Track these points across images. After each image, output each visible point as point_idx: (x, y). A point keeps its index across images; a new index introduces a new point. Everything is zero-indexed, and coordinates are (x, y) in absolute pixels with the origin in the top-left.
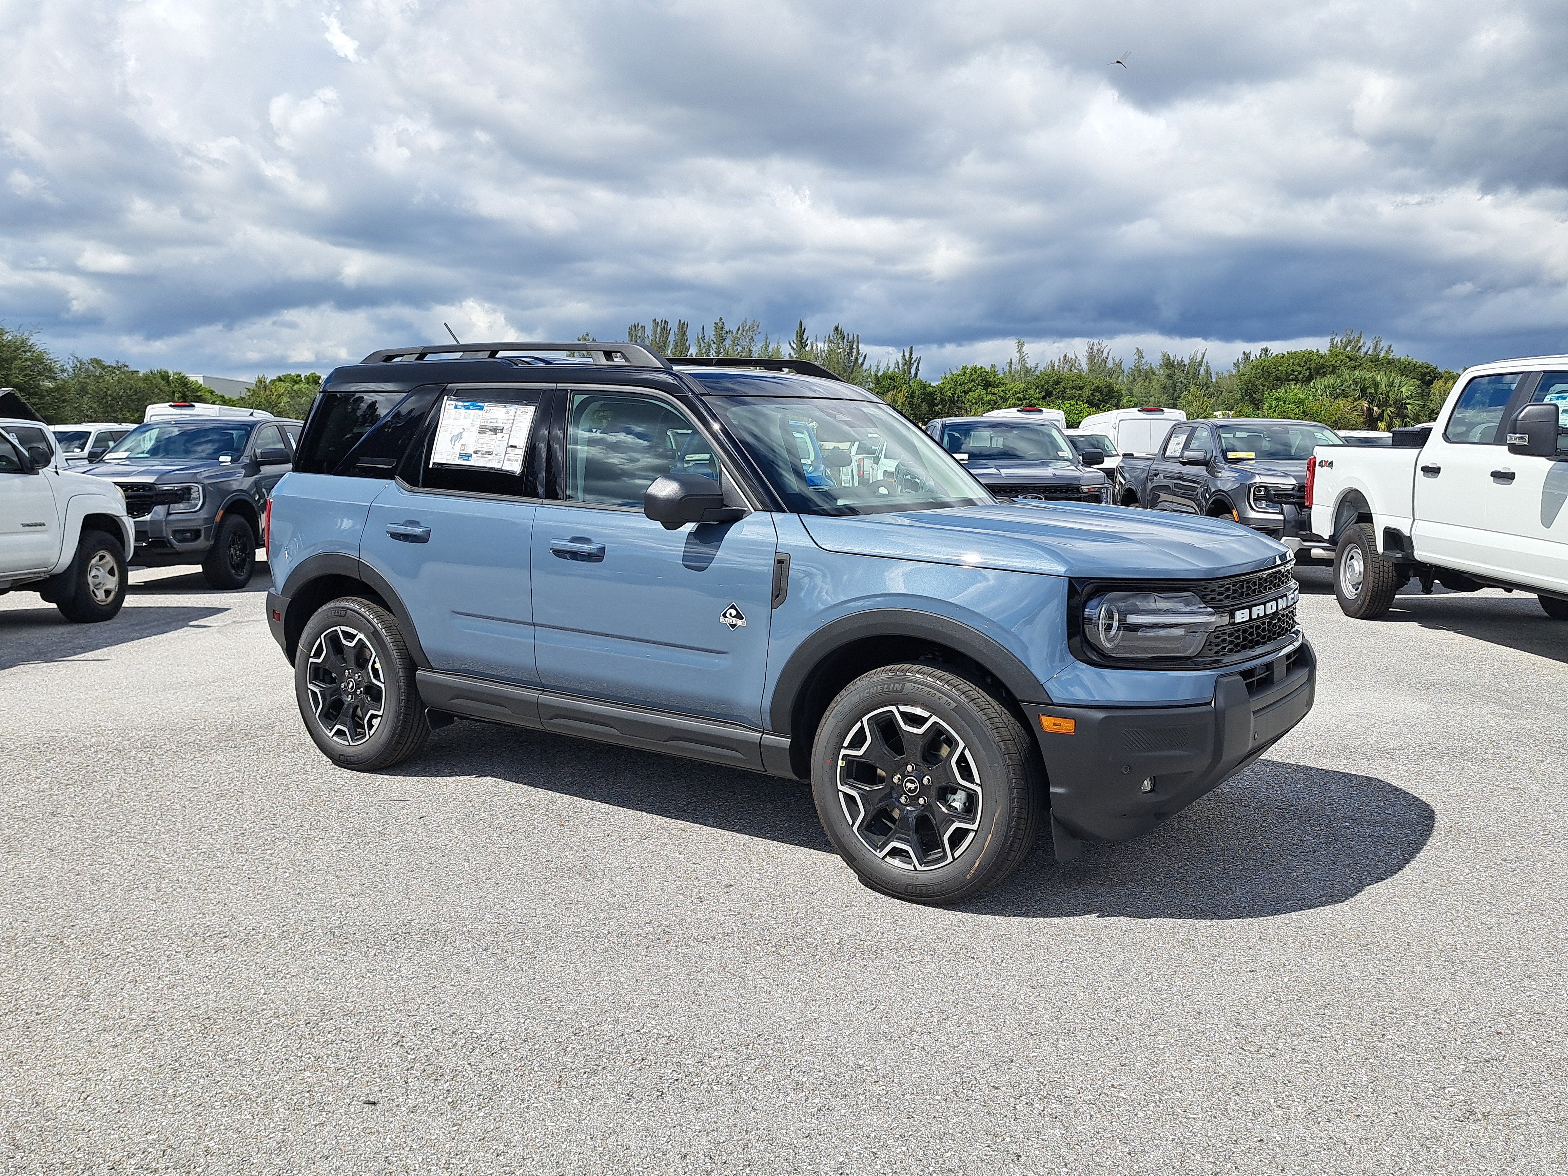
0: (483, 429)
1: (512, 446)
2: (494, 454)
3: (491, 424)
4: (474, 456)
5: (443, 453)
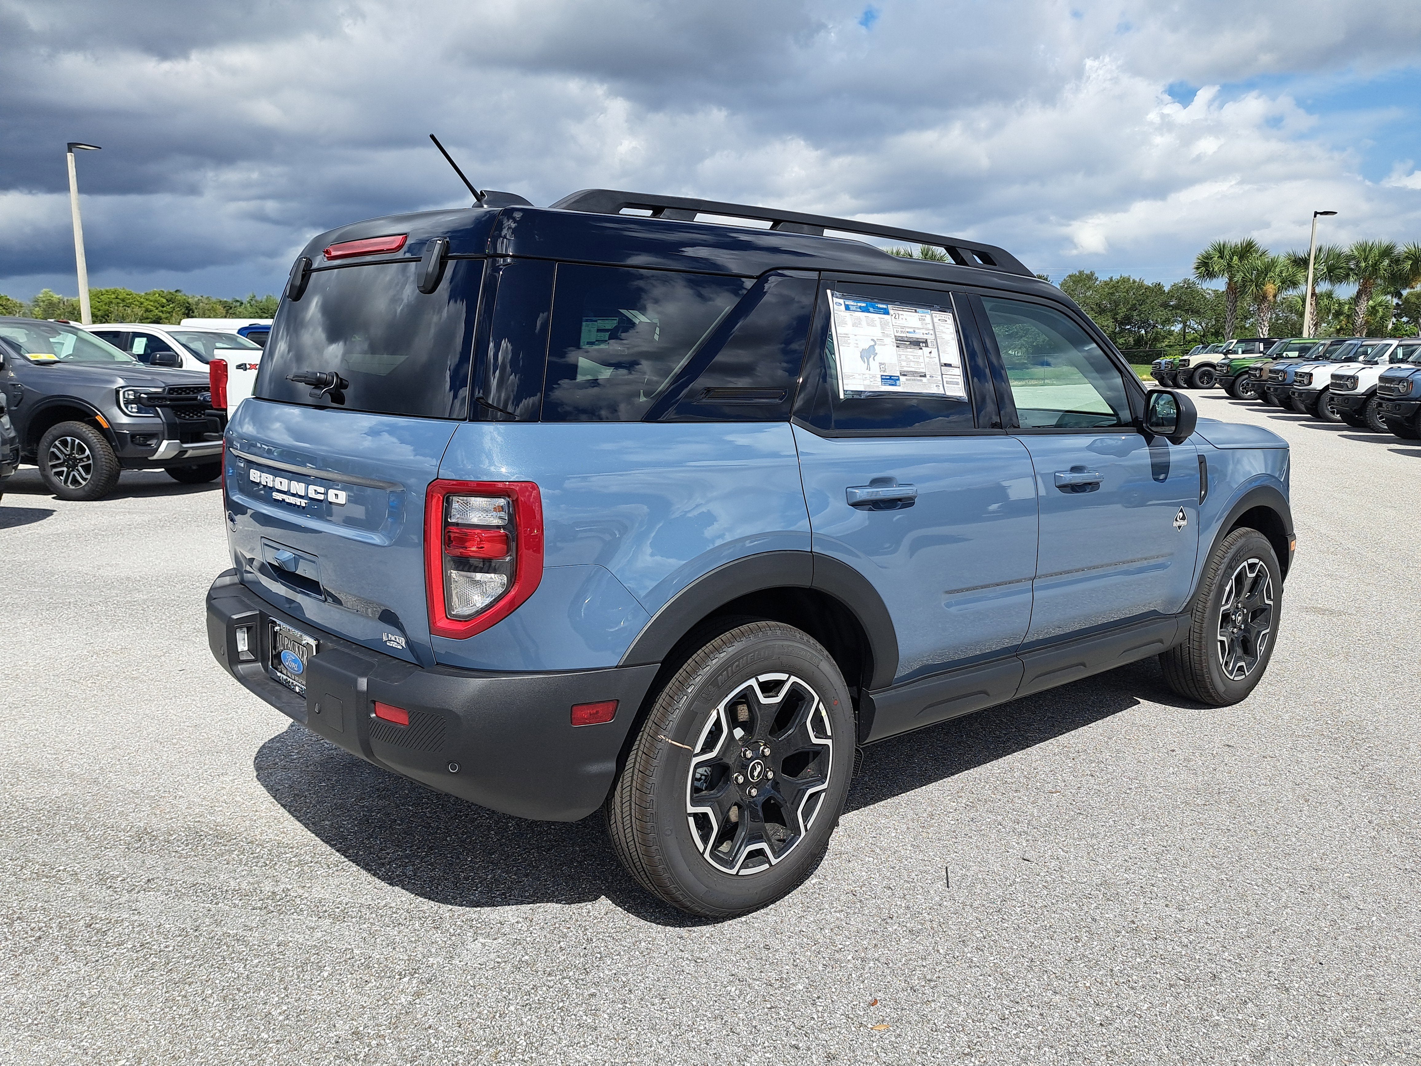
0: (901, 342)
1: (946, 365)
2: (928, 376)
3: (909, 335)
4: (903, 379)
5: (856, 376)
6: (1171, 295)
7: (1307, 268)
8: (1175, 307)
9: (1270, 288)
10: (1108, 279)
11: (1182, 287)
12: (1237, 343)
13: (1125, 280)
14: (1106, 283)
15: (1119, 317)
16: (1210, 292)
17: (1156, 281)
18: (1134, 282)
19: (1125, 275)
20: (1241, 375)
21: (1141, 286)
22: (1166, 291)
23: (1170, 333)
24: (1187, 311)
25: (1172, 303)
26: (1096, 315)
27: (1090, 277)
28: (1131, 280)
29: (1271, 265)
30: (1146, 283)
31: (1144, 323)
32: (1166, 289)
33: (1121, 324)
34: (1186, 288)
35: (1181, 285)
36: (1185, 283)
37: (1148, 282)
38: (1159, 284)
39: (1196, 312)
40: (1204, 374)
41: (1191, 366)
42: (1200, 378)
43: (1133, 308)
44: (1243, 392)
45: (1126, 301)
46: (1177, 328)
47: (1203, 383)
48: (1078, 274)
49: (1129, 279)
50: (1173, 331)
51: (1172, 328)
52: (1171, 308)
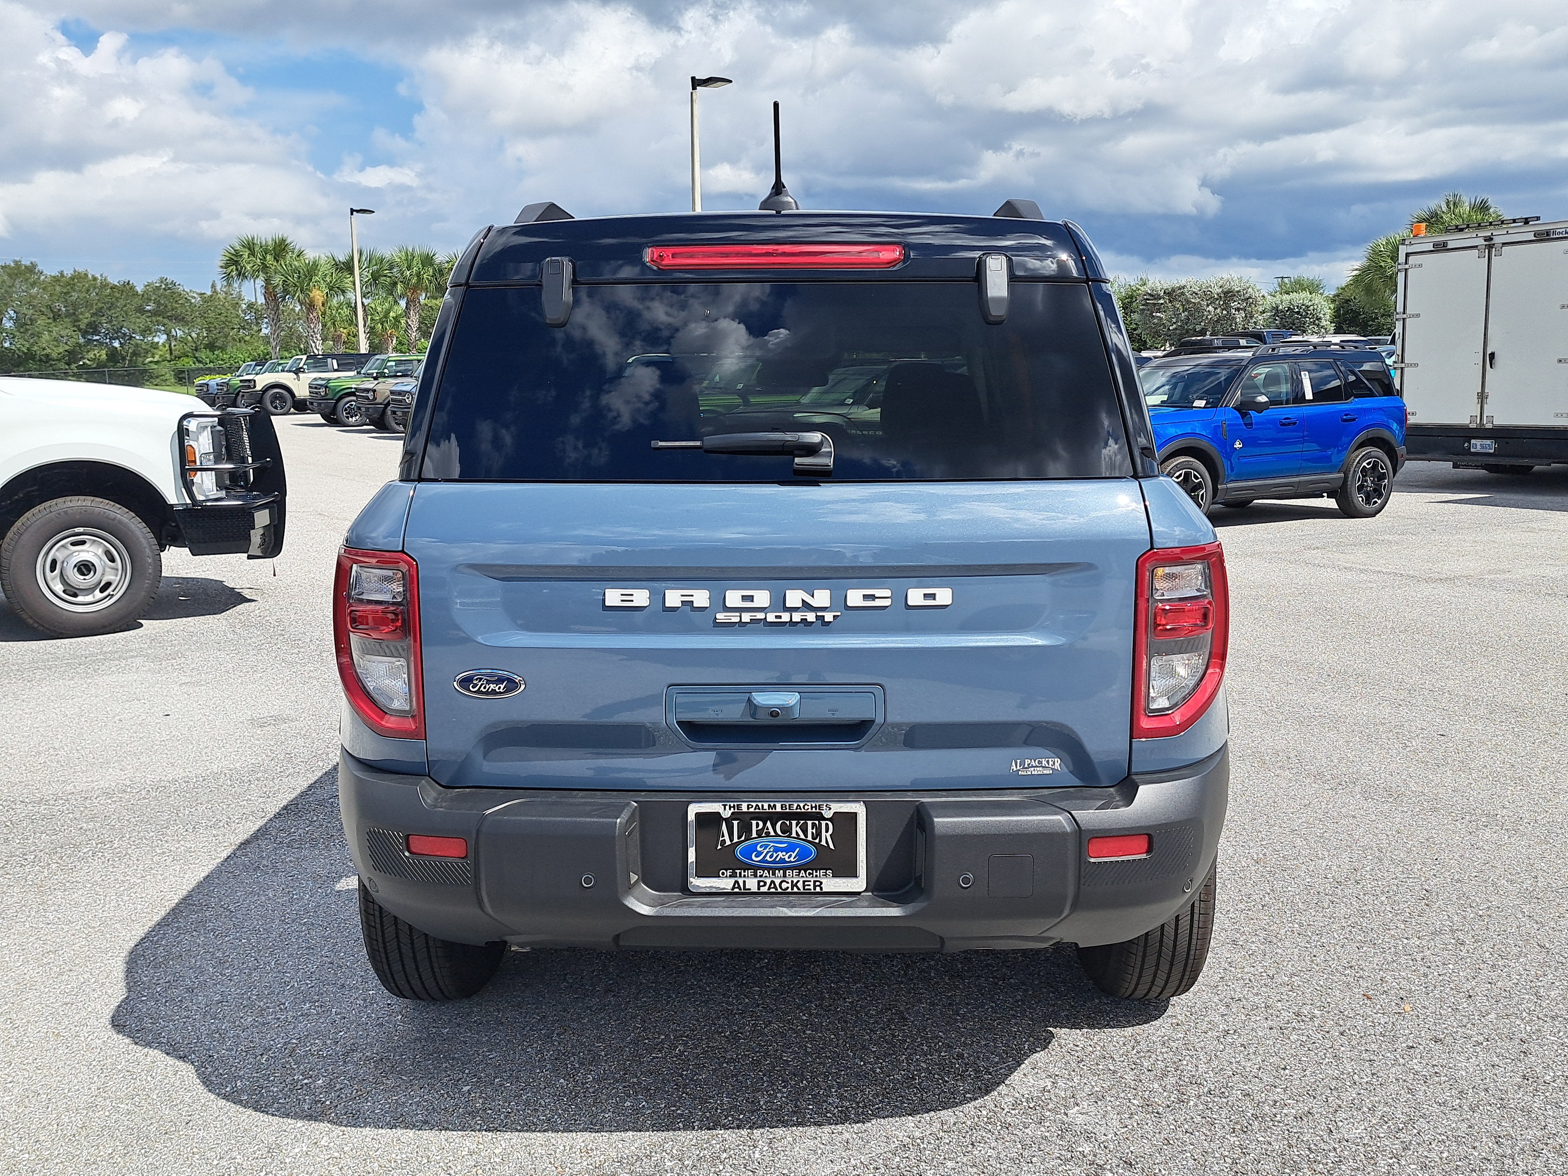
6: (145, 297)
7: (352, 273)
8: (155, 313)
9: (318, 295)
10: (58, 274)
11: (158, 288)
12: (306, 360)
13: (80, 277)
14: (56, 280)
15: (83, 327)
16: (195, 295)
17: (124, 278)
18: (95, 279)
19: (80, 269)
20: (341, 398)
21: (105, 285)
22: (140, 292)
23: (155, 346)
24: (170, 318)
25: (148, 308)
26: (50, 321)
27: (31, 269)
28: (90, 276)
29: (312, 269)
30: (110, 280)
31: (116, 333)
32: (139, 289)
33: (85, 333)
34: (164, 289)
35: (158, 285)
36: (162, 282)
37: (113, 280)
38: (128, 283)
39: (180, 319)
40: (275, 397)
41: (259, 387)
42: (272, 403)
43: (99, 313)
44: (348, 418)
45: (88, 304)
46: (161, 339)
47: (276, 408)
48: (12, 265)
49: (86, 275)
50: (158, 343)
51: (156, 340)
52: (150, 315)
